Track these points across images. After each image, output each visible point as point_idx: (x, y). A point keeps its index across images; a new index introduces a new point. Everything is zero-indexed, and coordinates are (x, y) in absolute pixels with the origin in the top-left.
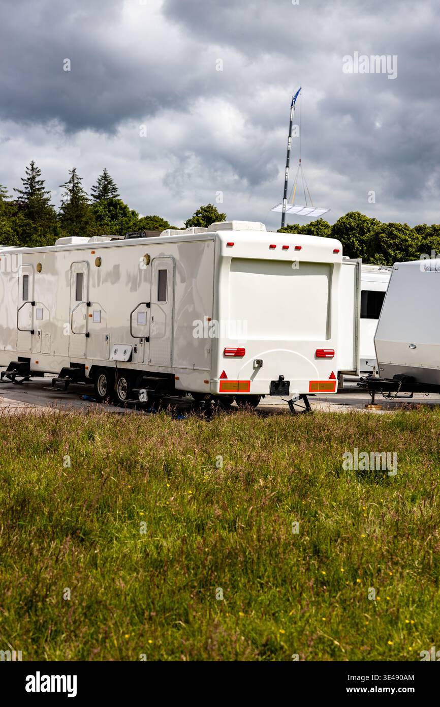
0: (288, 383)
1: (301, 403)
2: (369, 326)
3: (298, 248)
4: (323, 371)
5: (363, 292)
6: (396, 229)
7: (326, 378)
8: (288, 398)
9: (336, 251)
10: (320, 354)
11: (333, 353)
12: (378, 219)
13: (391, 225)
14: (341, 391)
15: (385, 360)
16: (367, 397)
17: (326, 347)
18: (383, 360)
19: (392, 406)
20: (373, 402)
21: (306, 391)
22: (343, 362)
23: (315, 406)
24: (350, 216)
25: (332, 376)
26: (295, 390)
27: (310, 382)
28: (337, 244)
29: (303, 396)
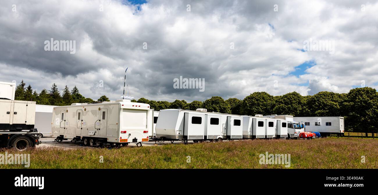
0: (137, 139)
1: (140, 144)
2: (155, 124)
3: (139, 106)
4: (145, 136)
5: (154, 117)
6: (153, 102)
7: (146, 138)
8: (136, 143)
9: (148, 107)
10: (145, 132)
11: (148, 132)
12: (148, 100)
13: (152, 101)
14: (150, 141)
15: (158, 133)
16: (154, 142)
17: (146, 130)
18: (157, 133)
19: (160, 144)
20: (156, 144)
21: (141, 141)
22: (150, 134)
23: (143, 145)
24: (141, 99)
25: (147, 137)
26: (138, 141)
27: (142, 139)
28: (149, 105)
29: (140, 143)
